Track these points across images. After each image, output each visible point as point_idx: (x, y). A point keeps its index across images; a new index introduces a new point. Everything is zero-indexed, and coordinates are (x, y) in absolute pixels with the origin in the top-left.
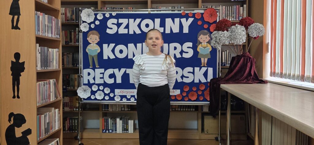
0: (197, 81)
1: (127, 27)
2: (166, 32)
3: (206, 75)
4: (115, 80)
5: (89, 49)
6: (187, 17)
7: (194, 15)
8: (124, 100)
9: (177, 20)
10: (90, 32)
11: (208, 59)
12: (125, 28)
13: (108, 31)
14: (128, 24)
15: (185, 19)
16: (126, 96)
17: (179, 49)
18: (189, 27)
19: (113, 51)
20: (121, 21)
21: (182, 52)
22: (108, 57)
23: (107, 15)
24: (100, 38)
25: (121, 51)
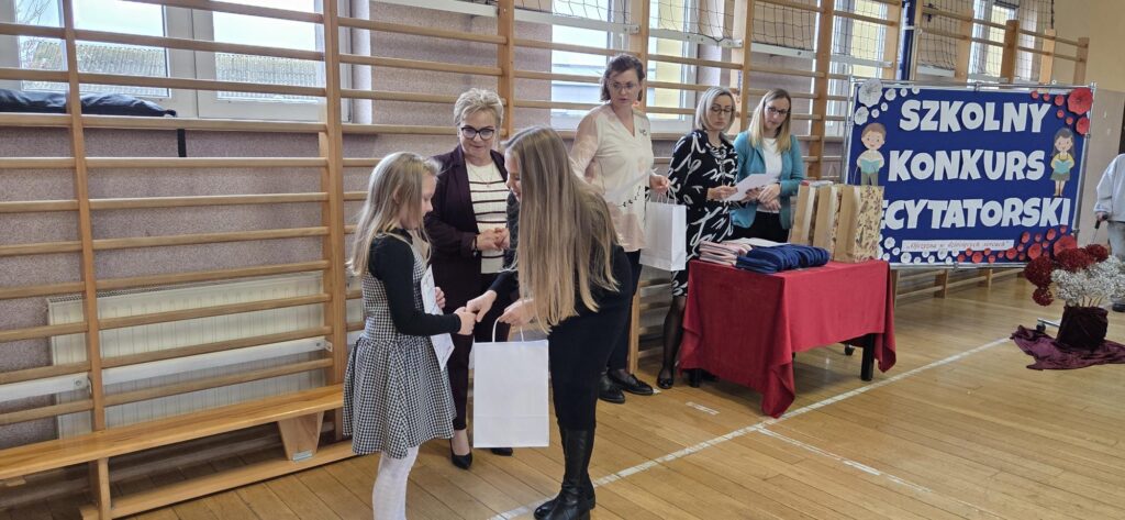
0: (1043, 224)
1: (937, 117)
2: (1004, 130)
3: (1059, 212)
4: (906, 223)
5: (862, 160)
6: (1040, 100)
7: (1053, 99)
8: (918, 261)
9: (1023, 107)
10: (869, 126)
11: (1067, 182)
12: (933, 120)
13: (904, 125)
14: (939, 111)
15: (1036, 105)
16: (921, 253)
17: (1022, 165)
18: (1043, 120)
19: (908, 165)
20: (927, 104)
21: (1027, 169)
22: (899, 177)
23: (904, 94)
24: (886, 139)
25: (923, 166)
